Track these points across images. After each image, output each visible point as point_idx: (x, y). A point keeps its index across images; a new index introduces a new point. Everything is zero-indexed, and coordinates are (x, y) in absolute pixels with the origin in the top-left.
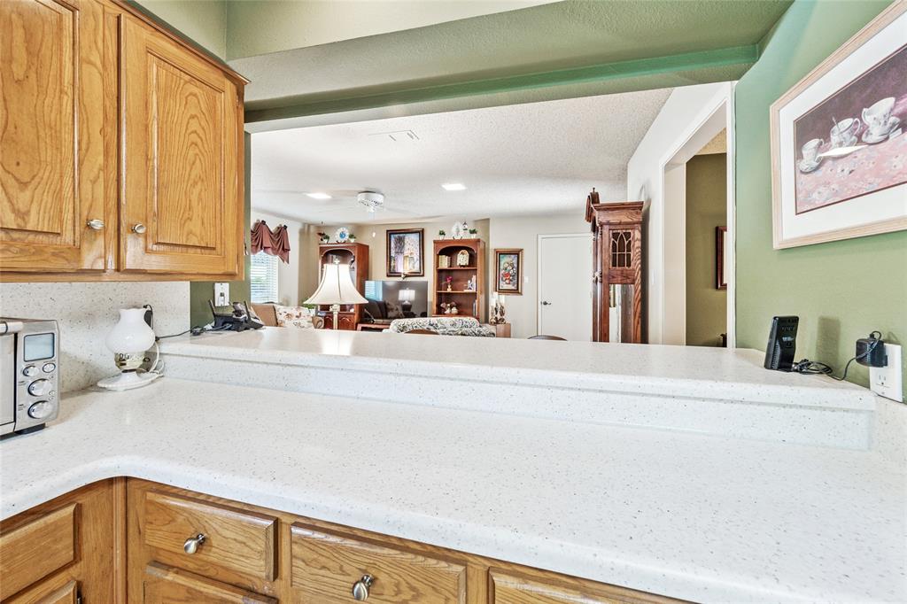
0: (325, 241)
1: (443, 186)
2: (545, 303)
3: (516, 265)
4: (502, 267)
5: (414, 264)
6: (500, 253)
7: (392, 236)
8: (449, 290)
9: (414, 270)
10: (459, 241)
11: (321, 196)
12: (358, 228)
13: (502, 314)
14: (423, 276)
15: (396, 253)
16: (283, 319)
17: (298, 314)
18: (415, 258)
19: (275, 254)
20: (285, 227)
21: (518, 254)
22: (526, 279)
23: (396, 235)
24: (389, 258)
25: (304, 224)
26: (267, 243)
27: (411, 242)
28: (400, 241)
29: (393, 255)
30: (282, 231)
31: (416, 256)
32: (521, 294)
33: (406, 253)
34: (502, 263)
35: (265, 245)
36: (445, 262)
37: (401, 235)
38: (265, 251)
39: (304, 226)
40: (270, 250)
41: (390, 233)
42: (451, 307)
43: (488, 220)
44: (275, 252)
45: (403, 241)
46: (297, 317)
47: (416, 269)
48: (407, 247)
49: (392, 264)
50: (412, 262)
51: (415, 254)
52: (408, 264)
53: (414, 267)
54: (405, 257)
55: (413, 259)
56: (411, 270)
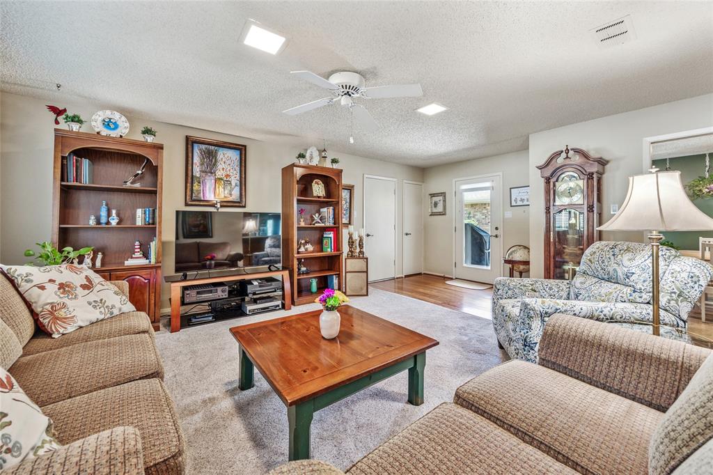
2: (368, 236)
7: (196, 146)
8: (302, 224)
9: (230, 199)
13: (361, 246)
14: (245, 207)
15: (203, 172)
18: (233, 184)
21: (351, 190)
22: (355, 214)
23: (202, 147)
24: (189, 178)
27: (227, 161)
28: (210, 158)
29: (197, 174)
31: (235, 180)
33: (219, 174)
37: (211, 149)
41: (192, 142)
42: (305, 244)
45: (215, 157)
47: (235, 195)
48: (220, 166)
49: (195, 188)
50: (229, 188)
51: (232, 178)
52: (221, 189)
53: (231, 195)
54: (218, 180)
55: (230, 184)
56: (225, 197)
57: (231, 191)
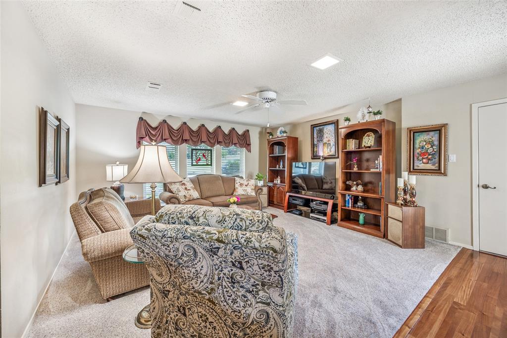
0: (271, 137)
1: (313, 65)
2: (486, 187)
3: (436, 143)
4: (417, 146)
5: (331, 148)
6: (414, 132)
7: (315, 128)
8: (355, 169)
9: (331, 154)
10: (363, 124)
11: (241, 104)
12: (294, 126)
13: (413, 195)
14: (337, 157)
15: (318, 141)
16: (238, 187)
17: (247, 184)
18: (332, 145)
19: (241, 147)
20: (248, 131)
21: (440, 131)
22: (453, 158)
23: (317, 128)
24: (313, 146)
25: (263, 128)
26: (235, 141)
27: (329, 131)
28: (321, 132)
29: (316, 143)
30: (246, 134)
32: (445, 174)
33: (325, 140)
34: (417, 142)
35: (234, 142)
36: (352, 145)
37: (321, 127)
38: (235, 146)
39: (263, 129)
40: (238, 145)
41: (313, 127)
42: (357, 185)
43: (400, 100)
44: (241, 146)
45: (323, 132)
46: (246, 185)
47: (333, 152)
48: (325, 136)
49: (315, 150)
50: (329, 147)
51: (331, 141)
52: (326, 149)
53: (331, 151)
54: (324, 144)
55: (330, 145)
56: (328, 153)
57: (330, 149)
